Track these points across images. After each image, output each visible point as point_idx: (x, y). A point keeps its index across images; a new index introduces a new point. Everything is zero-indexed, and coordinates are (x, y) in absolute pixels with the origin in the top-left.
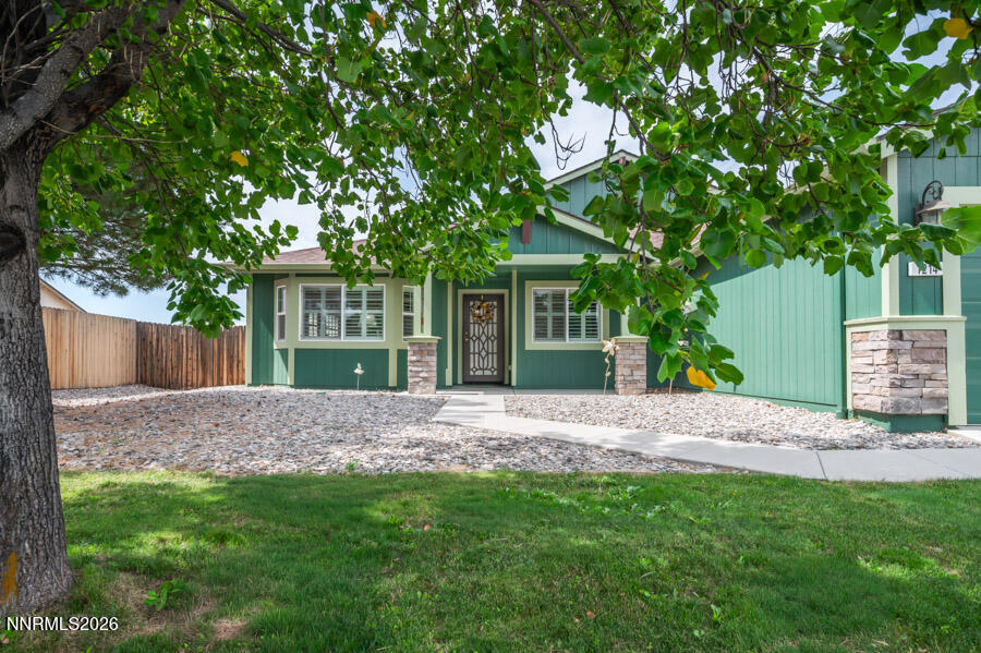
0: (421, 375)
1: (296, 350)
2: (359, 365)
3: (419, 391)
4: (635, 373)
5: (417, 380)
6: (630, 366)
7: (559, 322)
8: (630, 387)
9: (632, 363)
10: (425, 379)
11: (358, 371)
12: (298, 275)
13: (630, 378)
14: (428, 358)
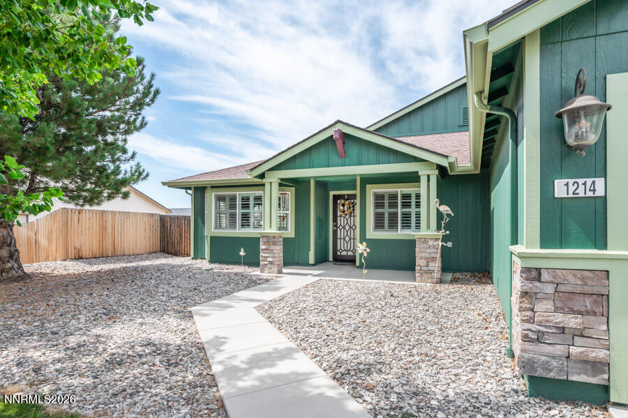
0: (268, 259)
1: (211, 237)
2: (242, 249)
3: (267, 270)
4: (430, 264)
5: (266, 263)
6: (426, 258)
7: (393, 217)
8: (425, 276)
9: (427, 255)
10: (271, 263)
11: (242, 253)
12: (212, 187)
13: (426, 268)
14: (272, 247)
